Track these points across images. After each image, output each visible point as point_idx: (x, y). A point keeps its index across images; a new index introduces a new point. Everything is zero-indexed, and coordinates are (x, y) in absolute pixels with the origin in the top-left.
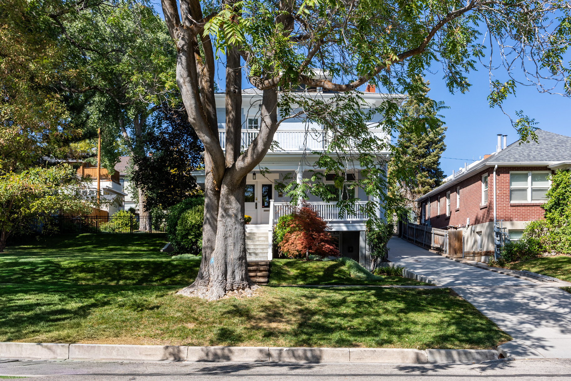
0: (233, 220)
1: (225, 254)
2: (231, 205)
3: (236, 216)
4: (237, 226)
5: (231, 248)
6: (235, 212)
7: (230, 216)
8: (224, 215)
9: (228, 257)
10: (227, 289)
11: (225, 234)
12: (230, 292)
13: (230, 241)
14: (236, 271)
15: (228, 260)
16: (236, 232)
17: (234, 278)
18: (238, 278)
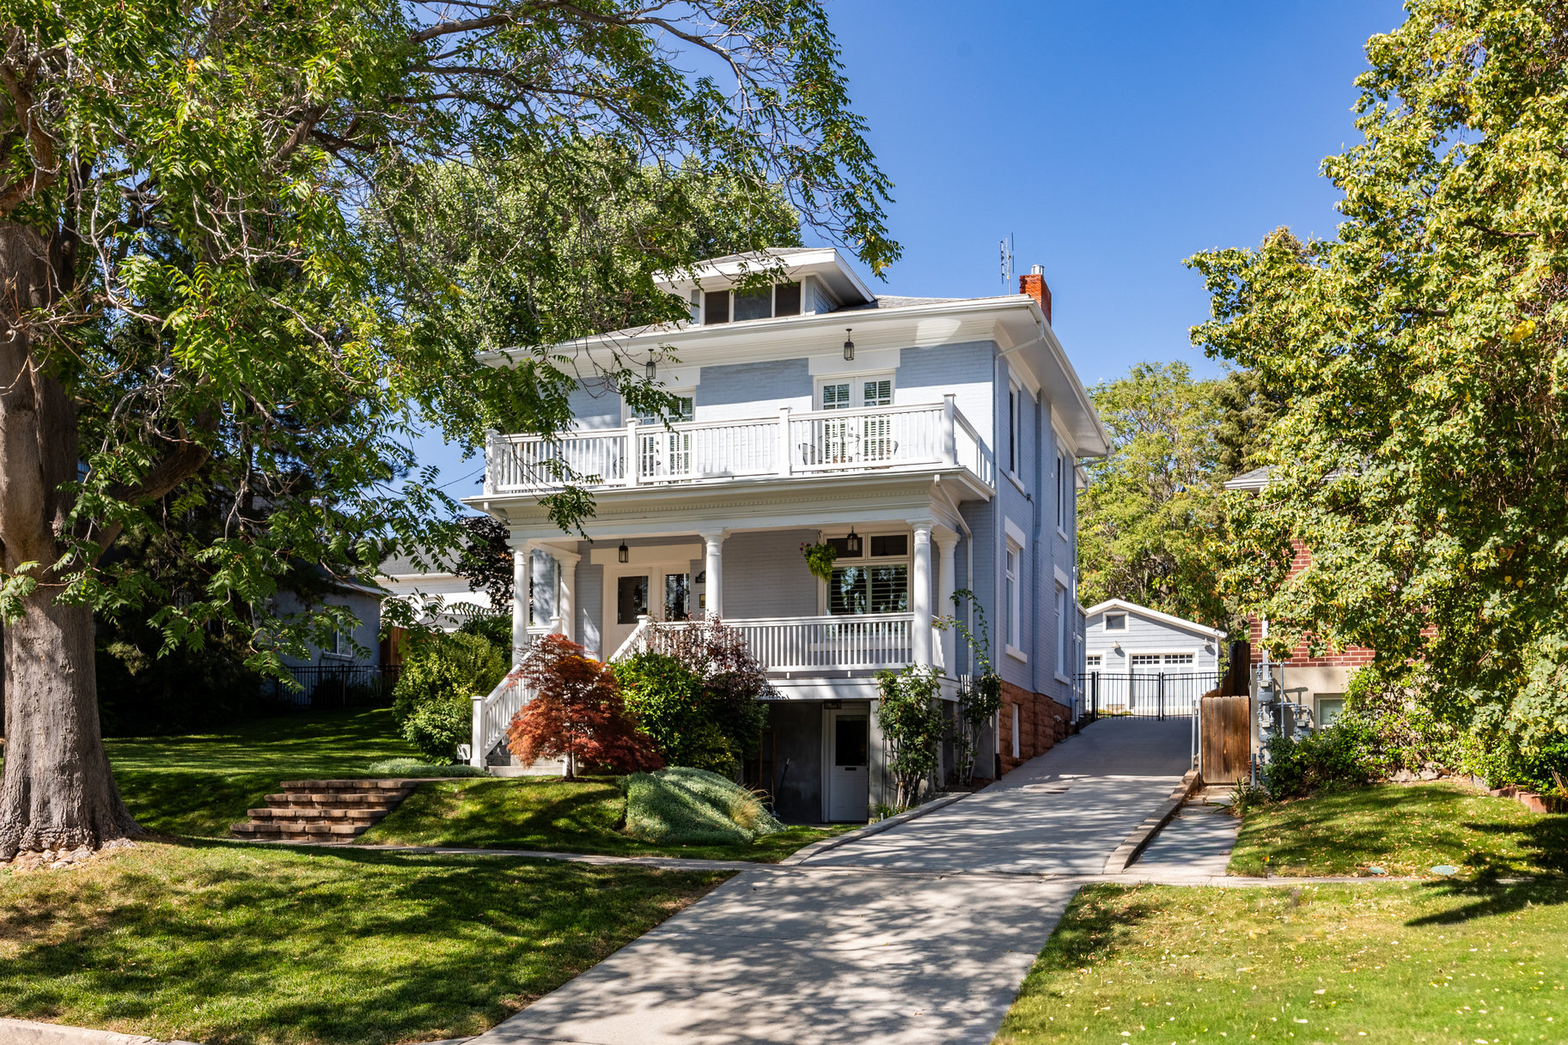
0: (45, 667)
1: (26, 757)
2: (35, 629)
3: (52, 659)
4: (54, 684)
5: (38, 740)
6: (46, 647)
7: (37, 659)
8: (23, 656)
9: (34, 765)
10: (22, 846)
11: (25, 706)
12: (30, 853)
13: (37, 722)
14: (53, 801)
15: (33, 773)
16: (51, 700)
17: (48, 819)
18: (57, 818)
